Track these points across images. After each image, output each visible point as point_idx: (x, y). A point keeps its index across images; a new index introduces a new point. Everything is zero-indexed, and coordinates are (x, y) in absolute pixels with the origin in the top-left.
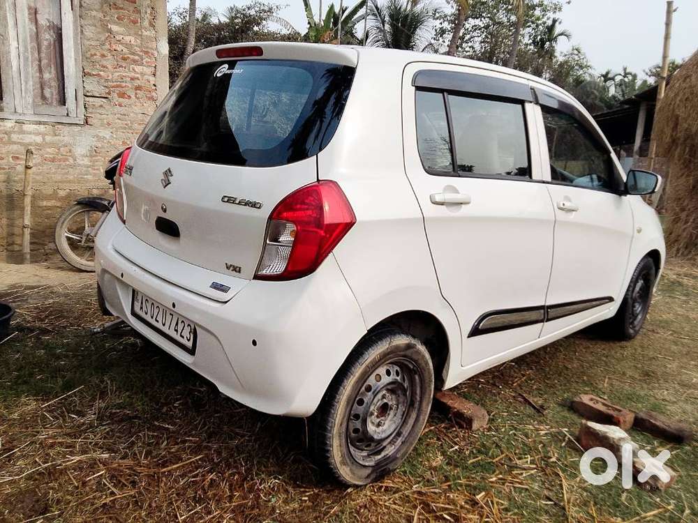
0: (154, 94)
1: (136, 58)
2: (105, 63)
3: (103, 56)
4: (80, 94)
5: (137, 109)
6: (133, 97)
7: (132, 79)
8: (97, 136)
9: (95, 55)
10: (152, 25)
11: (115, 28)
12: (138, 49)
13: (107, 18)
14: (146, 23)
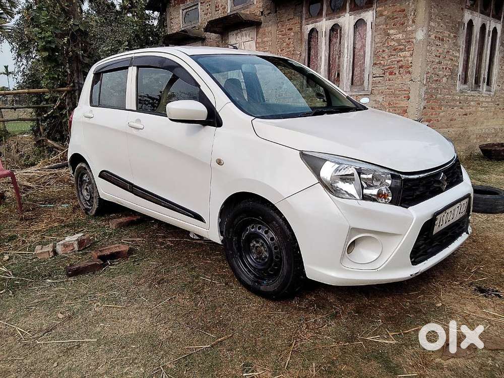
0: (410, 69)
1: (402, 47)
2: (384, 55)
3: (384, 51)
4: (371, 76)
5: (398, 81)
6: (397, 73)
7: (398, 62)
8: (376, 101)
9: (379, 51)
10: (414, 22)
11: (391, 32)
12: (403, 41)
13: (388, 27)
14: (411, 22)
